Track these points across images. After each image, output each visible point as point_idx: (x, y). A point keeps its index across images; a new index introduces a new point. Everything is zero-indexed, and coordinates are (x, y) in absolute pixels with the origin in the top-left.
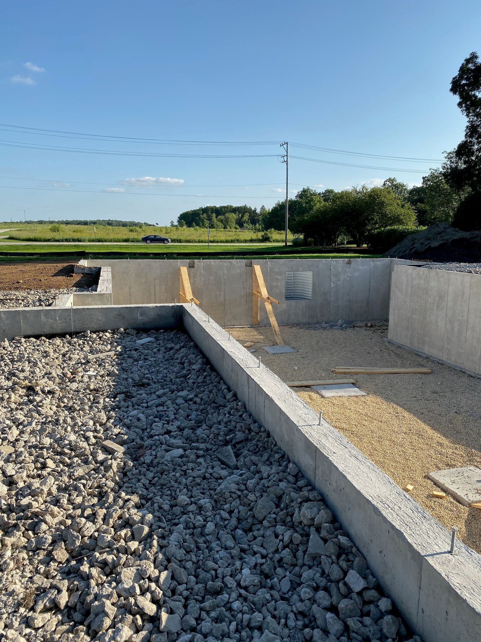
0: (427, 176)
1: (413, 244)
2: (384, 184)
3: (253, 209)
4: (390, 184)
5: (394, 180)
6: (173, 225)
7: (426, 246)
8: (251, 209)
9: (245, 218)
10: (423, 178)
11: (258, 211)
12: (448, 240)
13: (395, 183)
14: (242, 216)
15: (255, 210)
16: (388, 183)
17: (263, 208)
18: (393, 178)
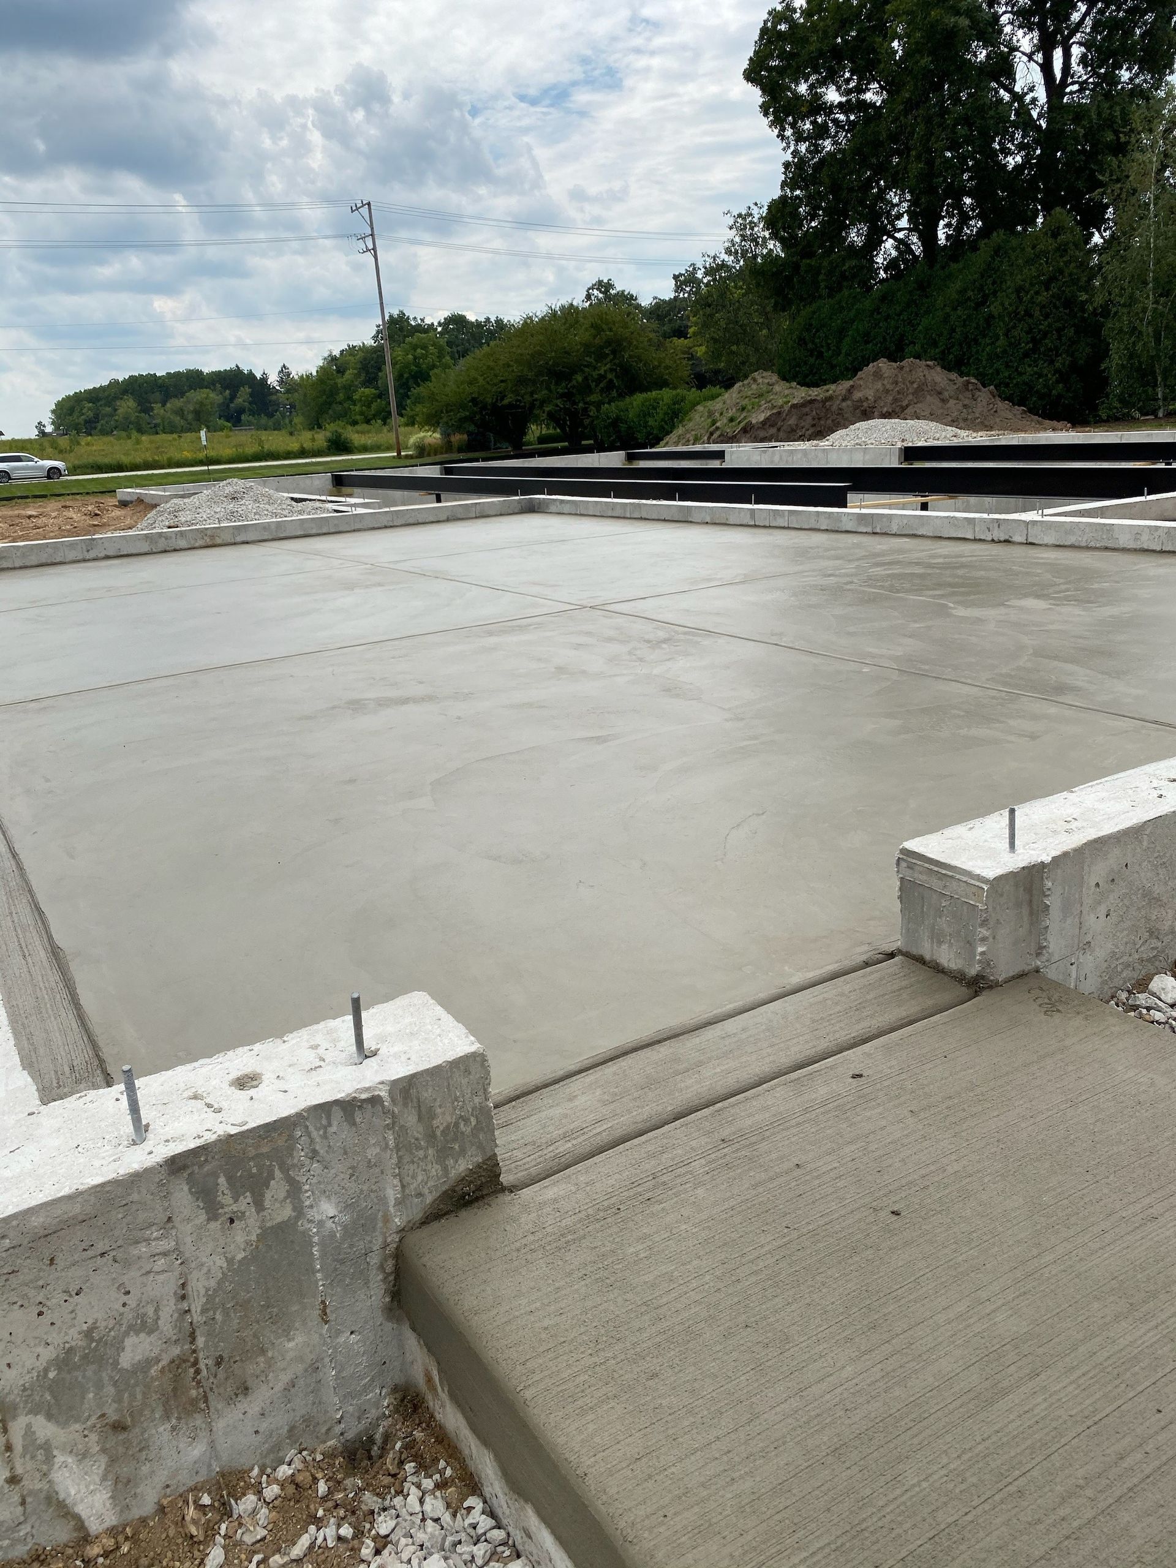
0: (684, 272)
1: (714, 422)
2: (588, 297)
3: (258, 376)
4: (601, 295)
5: (609, 286)
6: (43, 434)
7: (740, 422)
8: (255, 377)
9: (239, 401)
10: (676, 277)
11: (273, 379)
12: (781, 407)
13: (613, 292)
14: (233, 397)
15: (264, 379)
16: (596, 292)
17: (284, 371)
18: (605, 281)
